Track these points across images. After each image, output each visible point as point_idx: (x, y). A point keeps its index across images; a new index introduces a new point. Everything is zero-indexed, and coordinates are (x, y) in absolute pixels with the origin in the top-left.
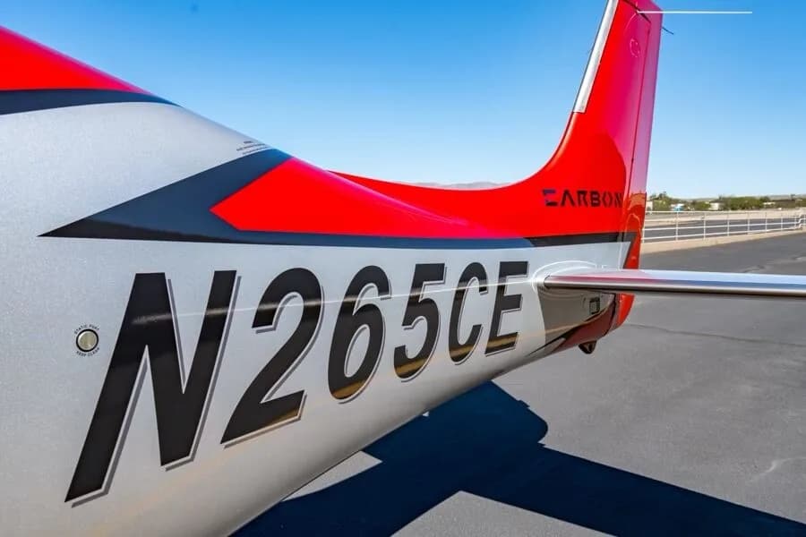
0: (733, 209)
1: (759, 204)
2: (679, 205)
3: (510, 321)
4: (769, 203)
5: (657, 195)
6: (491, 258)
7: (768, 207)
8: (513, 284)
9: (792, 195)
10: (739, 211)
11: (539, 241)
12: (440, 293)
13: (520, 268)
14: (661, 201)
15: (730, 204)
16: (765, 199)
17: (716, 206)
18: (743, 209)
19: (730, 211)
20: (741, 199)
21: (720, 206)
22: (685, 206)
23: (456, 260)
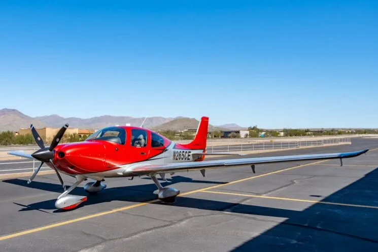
0: (291, 136)
1: (304, 133)
2: (263, 133)
3: (189, 157)
4: (310, 133)
5: (252, 127)
6: (188, 151)
7: (309, 135)
8: (190, 154)
9: (322, 129)
10: (294, 137)
11: (192, 149)
12: (184, 154)
13: (190, 152)
14: (253, 131)
15: (290, 133)
16: (307, 131)
17: (282, 134)
18: (296, 135)
19: (289, 137)
20: (296, 130)
21: (284, 134)
22: (266, 134)
23: (185, 151)
